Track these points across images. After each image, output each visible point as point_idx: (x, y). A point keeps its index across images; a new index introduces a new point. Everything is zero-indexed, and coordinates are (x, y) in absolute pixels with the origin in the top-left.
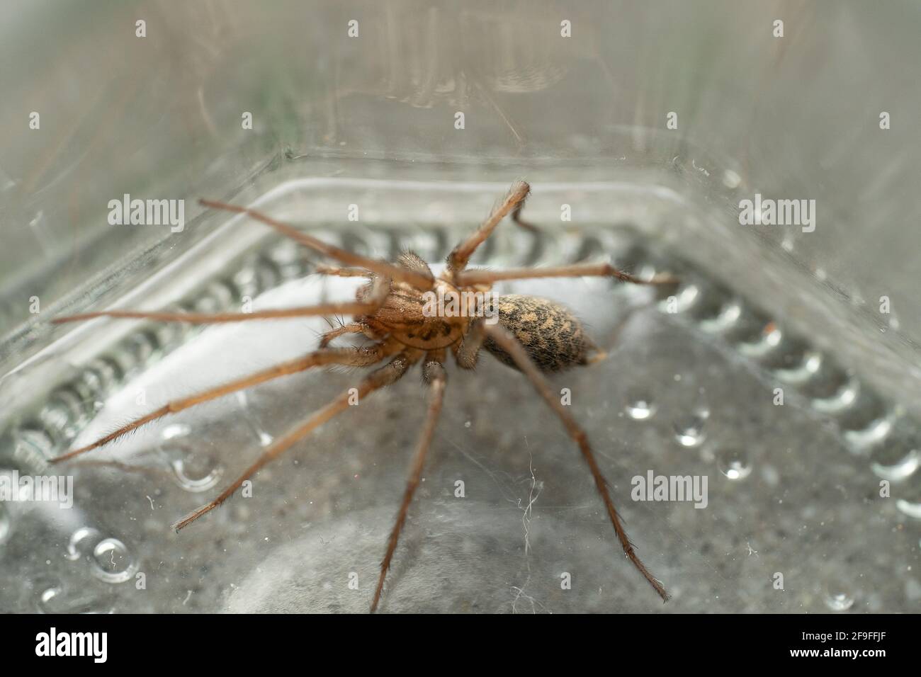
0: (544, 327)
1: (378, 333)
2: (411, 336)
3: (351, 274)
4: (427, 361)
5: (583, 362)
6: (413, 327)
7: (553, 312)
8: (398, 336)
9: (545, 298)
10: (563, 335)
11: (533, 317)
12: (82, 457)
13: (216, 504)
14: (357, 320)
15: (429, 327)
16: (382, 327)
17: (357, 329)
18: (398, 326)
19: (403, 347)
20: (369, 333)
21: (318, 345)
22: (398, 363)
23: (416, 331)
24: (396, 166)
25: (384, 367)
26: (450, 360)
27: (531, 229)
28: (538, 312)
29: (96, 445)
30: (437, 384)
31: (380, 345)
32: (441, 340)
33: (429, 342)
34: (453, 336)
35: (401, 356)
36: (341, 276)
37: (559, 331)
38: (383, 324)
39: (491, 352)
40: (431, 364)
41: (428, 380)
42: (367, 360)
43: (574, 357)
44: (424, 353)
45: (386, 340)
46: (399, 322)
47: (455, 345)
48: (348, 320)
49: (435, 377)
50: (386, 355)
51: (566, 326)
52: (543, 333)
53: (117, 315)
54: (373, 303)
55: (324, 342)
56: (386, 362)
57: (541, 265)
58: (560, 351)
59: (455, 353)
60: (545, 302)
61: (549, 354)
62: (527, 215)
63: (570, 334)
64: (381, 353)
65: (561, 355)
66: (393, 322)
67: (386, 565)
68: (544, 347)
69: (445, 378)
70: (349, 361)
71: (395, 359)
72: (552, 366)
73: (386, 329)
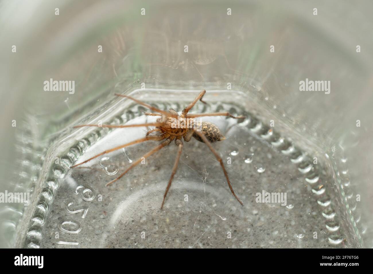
0: (209, 130)
1: (163, 131)
2: (172, 132)
3: (155, 115)
4: (176, 139)
5: (219, 140)
6: (173, 130)
7: (211, 126)
8: (169, 132)
9: (210, 122)
10: (214, 132)
11: (206, 127)
12: (79, 166)
13: (118, 179)
14: (157, 127)
15: (177, 130)
16: (164, 130)
17: (157, 130)
18: (169, 129)
19: (170, 135)
20: (160, 131)
21: (146, 135)
22: (169, 140)
23: (174, 131)
24: (167, 85)
25: (165, 141)
26: (183, 139)
27: (204, 103)
28: (208, 126)
29: (84, 162)
30: (180, 146)
31: (163, 135)
32: (180, 134)
33: (177, 134)
34: (184, 132)
35: (169, 138)
36: (153, 116)
37: (213, 131)
38: (165, 129)
39: (194, 137)
40: (178, 140)
41: (177, 145)
42: (160, 139)
43: (217, 138)
44: (176, 137)
45: (165, 133)
46: (169, 128)
47: (184, 135)
48: (154, 128)
49: (180, 144)
50: (165, 138)
51: (215, 130)
52: (209, 131)
53: (91, 126)
54: (163, 123)
55: (148, 134)
56: (165, 139)
57: (206, 113)
58: (214, 137)
59: (184, 137)
60: (209, 123)
61: (210, 137)
62: (204, 99)
63: (216, 132)
64: (164, 137)
65: (214, 138)
66: (167, 128)
67: (165, 196)
68: (209, 135)
69: (182, 144)
70: (155, 139)
71: (167, 139)
72: (211, 141)
73: (165, 130)
